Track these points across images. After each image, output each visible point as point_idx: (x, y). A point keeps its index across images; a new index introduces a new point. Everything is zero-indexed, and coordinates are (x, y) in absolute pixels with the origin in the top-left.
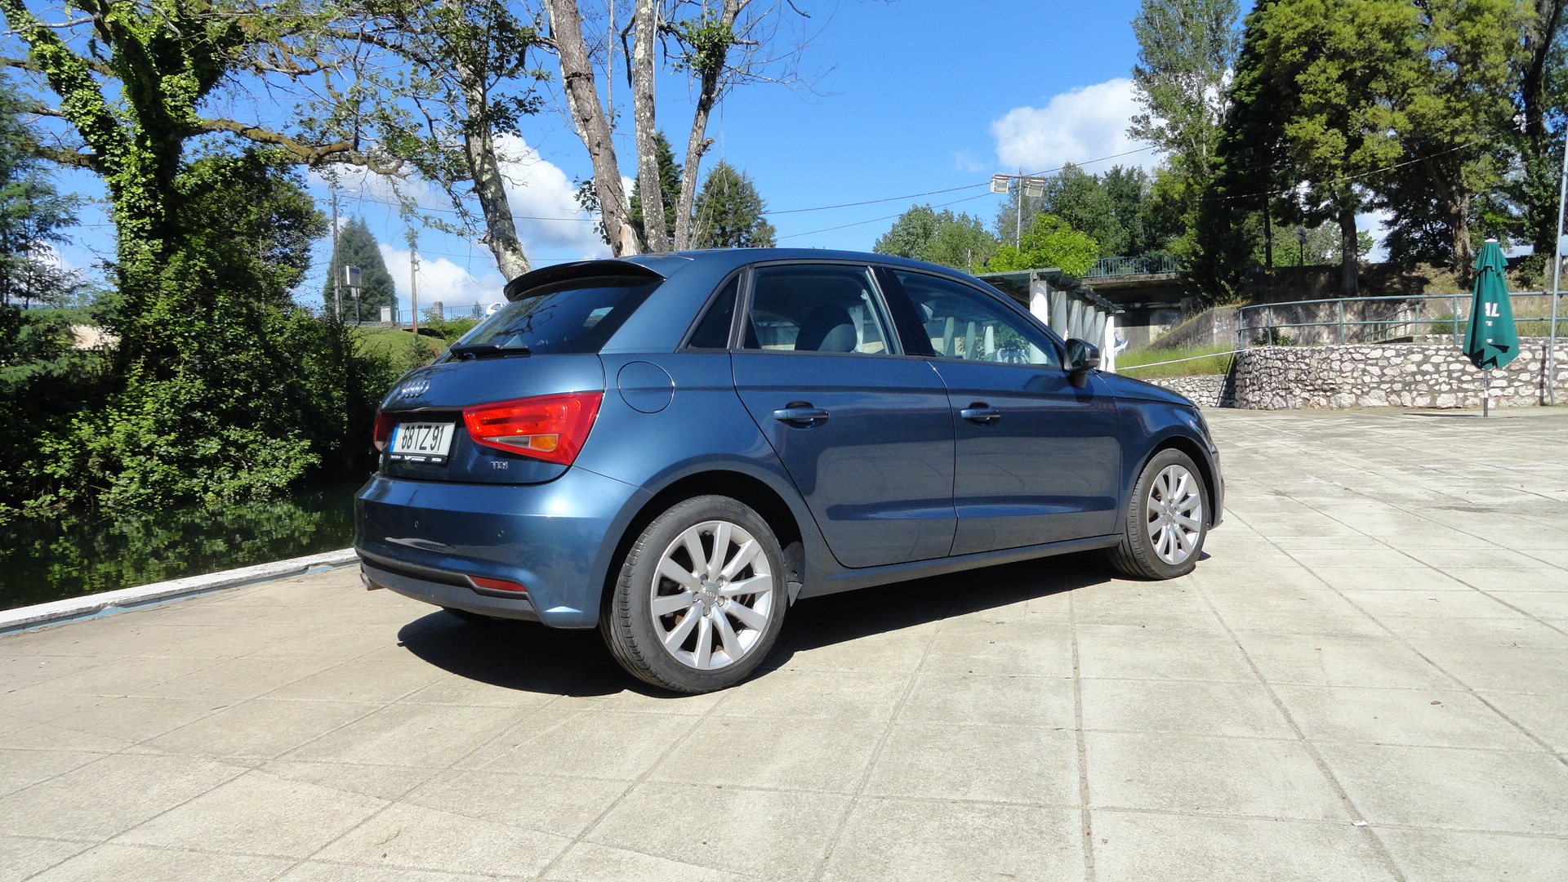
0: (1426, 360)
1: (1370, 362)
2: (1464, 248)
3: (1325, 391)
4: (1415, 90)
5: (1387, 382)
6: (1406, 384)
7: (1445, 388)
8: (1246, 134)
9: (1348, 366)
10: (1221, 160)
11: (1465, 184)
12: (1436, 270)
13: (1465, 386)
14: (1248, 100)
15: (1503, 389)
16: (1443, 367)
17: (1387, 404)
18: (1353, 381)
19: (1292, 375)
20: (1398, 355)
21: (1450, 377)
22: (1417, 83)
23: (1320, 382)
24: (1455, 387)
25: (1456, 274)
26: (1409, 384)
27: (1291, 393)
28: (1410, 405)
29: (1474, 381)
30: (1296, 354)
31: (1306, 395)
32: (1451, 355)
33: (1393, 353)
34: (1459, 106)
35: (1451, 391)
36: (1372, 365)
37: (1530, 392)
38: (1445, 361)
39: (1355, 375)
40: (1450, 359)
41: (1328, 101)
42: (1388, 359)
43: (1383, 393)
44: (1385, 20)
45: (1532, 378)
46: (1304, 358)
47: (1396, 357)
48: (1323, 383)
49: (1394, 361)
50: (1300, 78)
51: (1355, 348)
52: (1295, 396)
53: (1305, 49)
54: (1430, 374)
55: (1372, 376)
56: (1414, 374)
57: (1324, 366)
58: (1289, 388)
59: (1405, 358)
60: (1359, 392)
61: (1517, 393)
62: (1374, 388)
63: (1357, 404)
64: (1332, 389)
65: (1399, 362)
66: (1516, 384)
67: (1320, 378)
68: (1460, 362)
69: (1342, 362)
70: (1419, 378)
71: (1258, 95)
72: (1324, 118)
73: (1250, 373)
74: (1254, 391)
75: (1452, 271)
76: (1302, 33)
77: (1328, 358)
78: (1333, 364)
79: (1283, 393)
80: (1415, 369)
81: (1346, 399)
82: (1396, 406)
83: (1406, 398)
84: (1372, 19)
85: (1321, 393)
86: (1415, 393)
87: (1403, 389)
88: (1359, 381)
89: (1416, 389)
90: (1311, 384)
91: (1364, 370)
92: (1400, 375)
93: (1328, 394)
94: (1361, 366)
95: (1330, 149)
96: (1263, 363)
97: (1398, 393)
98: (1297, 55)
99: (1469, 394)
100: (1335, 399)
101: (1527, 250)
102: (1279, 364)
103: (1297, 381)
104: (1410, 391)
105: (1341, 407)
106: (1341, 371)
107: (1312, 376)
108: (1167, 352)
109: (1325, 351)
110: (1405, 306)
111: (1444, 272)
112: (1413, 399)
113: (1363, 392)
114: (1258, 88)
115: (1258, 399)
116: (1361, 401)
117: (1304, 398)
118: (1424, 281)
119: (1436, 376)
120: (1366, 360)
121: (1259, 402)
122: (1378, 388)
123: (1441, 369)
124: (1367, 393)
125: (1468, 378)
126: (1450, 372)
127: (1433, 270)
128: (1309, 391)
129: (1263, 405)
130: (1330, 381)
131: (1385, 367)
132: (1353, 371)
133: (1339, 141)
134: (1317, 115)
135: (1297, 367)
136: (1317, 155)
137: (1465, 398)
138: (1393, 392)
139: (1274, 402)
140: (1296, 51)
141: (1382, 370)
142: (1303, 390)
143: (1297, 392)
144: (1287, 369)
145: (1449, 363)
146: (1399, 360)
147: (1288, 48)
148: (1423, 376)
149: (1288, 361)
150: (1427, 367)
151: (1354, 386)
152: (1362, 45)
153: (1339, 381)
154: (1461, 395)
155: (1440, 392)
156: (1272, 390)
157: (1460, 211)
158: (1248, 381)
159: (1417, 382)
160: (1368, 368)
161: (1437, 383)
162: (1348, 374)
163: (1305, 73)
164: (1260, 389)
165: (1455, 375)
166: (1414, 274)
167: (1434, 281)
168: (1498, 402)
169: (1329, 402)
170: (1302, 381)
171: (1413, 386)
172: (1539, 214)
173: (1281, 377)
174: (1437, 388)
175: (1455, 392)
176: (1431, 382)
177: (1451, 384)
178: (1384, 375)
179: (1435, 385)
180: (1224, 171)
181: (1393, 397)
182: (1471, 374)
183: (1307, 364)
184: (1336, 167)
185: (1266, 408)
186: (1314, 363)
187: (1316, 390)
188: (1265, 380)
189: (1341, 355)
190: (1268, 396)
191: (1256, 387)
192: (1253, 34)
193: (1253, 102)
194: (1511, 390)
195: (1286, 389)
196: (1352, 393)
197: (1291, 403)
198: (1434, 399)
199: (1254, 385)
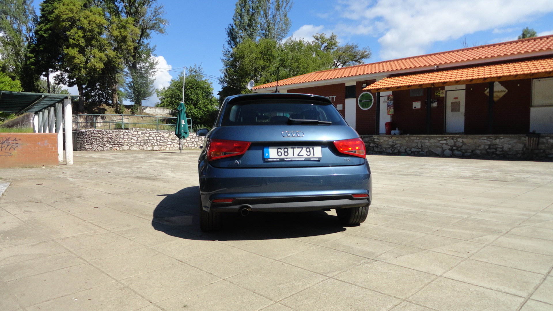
0: (150, 136)
1: (133, 136)
2: (116, 101)
3: (118, 145)
4: (107, 47)
5: (139, 142)
6: (145, 143)
7: (156, 144)
8: (44, 48)
9: (126, 137)
10: (32, 55)
11: (117, 80)
12: (108, 106)
13: (161, 144)
14: (45, 35)
15: (170, 145)
16: (155, 138)
17: (139, 149)
18: (128, 142)
19: (105, 139)
20: (142, 134)
21: (157, 141)
22: (107, 45)
23: (116, 142)
24: (158, 144)
25: (114, 109)
26: (146, 143)
27: (105, 145)
28: (146, 149)
29: (163, 142)
30: (107, 132)
31: (111, 146)
32: (157, 134)
33: (141, 133)
34: (120, 56)
35: (157, 145)
36: (134, 137)
37: (177, 146)
38: (156, 136)
39: (129, 140)
40: (157, 136)
41: (79, 44)
42: (139, 135)
43: (138, 146)
44: (98, 22)
45: (177, 142)
46: (110, 133)
47: (141, 134)
48: (118, 142)
49: (141, 135)
50: (68, 33)
51: (128, 131)
52: (107, 147)
53: (70, 23)
54: (152, 140)
55: (134, 140)
56: (147, 140)
57: (118, 137)
58: (104, 144)
59: (144, 135)
60: (130, 145)
61: (174, 146)
62: (135, 144)
63: (129, 149)
64: (121, 144)
65: (142, 136)
66: (174, 143)
67: (116, 140)
68: (159, 136)
69: (124, 135)
70: (148, 141)
71: (49, 34)
72: (78, 49)
73: (86, 138)
74: (88, 145)
75: (113, 107)
76: (69, 17)
77: (119, 134)
78: (121, 136)
79: (102, 145)
80: (147, 138)
81: (126, 147)
82: (142, 150)
83: (145, 147)
84: (94, 20)
85: (117, 146)
86: (147, 146)
87: (144, 145)
88: (130, 142)
89: (148, 145)
90: (113, 143)
91: (132, 138)
92: (143, 140)
93: (119, 146)
94: (131, 137)
95: (80, 61)
96: (92, 135)
97: (142, 146)
98: (67, 24)
99: (162, 146)
100: (122, 148)
101: (133, 103)
102: (100, 135)
103: (107, 141)
104: (146, 145)
105: (124, 150)
106: (124, 138)
107: (113, 140)
108: (8, 129)
109: (118, 132)
110: (100, 117)
111: (110, 107)
112: (147, 148)
113: (131, 145)
114: (50, 32)
115: (90, 147)
116: (131, 148)
117: (110, 147)
118: (105, 110)
119: (153, 141)
120: (132, 135)
121: (91, 148)
122: (136, 144)
123: (154, 139)
124: (133, 146)
125: (162, 141)
126: (157, 140)
127: (107, 106)
128: (112, 145)
129: (93, 150)
130: (120, 142)
131: (138, 137)
132: (128, 138)
133: (83, 58)
134: (75, 48)
135: (107, 136)
136: (76, 62)
137: (161, 147)
138: (141, 145)
139: (98, 148)
140: (67, 23)
141: (137, 138)
142: (110, 145)
143: (108, 145)
144: (103, 137)
145: (157, 137)
146: (142, 135)
147: (63, 21)
148: (150, 140)
149: (103, 134)
150: (150, 138)
151: (128, 143)
152: (90, 27)
153: (123, 141)
154: (160, 146)
155: (154, 146)
156: (97, 144)
157: (115, 88)
158: (85, 141)
159: (148, 142)
160: (133, 138)
161: (154, 143)
162: (126, 139)
163: (70, 31)
164: (91, 144)
165: (158, 140)
166: (101, 107)
167: (108, 110)
168: (169, 149)
169: (120, 148)
170: (109, 141)
171: (147, 144)
172: (137, 93)
173: (101, 140)
174: (154, 144)
175: (159, 145)
176: (152, 143)
177: (157, 143)
178: (138, 140)
179: (153, 143)
180: (34, 60)
181: (141, 147)
182: (163, 140)
183: (111, 136)
184: (82, 67)
185: (95, 151)
186: (114, 135)
187: (115, 144)
188: (94, 141)
189: (124, 133)
190: (95, 146)
191: (89, 143)
192: (45, 11)
193: (47, 37)
194: (173, 145)
195: (103, 144)
196: (128, 145)
197: (105, 149)
198: (153, 148)
199: (88, 142)
